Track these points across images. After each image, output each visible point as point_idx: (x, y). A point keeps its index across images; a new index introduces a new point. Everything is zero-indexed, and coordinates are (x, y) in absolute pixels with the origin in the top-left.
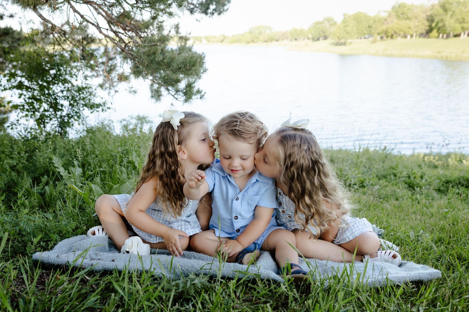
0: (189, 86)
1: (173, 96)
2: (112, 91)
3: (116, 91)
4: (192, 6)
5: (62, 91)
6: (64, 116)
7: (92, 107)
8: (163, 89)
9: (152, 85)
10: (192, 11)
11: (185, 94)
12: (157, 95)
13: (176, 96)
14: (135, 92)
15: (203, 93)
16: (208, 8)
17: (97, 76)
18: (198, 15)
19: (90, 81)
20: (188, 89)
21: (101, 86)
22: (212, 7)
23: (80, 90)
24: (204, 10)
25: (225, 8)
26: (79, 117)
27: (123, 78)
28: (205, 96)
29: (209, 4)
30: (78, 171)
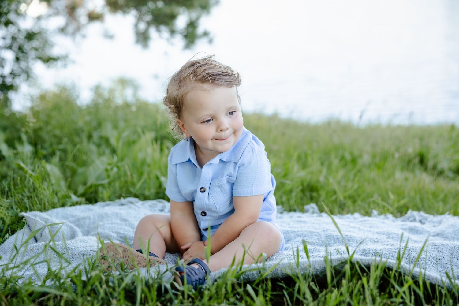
0: (192, 25)
2: (78, 37)
5: (4, 38)
7: (48, 60)
8: (153, 32)
9: (136, 26)
11: (186, 36)
12: (143, 39)
20: (190, 30)
21: (63, 30)
23: (30, 36)
27: (93, 17)
30: (27, 149)
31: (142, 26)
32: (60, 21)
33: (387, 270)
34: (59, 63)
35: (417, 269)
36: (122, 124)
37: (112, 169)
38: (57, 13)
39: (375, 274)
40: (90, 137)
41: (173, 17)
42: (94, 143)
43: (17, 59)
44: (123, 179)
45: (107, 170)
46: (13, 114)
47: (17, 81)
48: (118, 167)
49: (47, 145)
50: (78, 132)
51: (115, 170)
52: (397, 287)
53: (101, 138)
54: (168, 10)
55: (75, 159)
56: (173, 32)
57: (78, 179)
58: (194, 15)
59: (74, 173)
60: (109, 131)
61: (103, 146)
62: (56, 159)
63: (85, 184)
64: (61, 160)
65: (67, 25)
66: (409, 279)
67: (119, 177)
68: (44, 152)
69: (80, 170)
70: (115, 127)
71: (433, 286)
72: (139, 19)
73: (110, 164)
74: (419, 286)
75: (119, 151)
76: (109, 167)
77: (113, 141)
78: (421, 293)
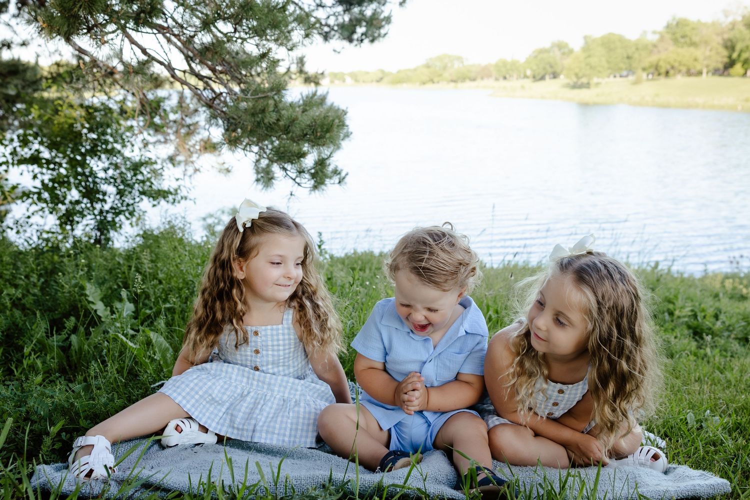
0: (321, 163)
1: (294, 180)
3: (196, 170)
4: (326, 29)
5: (106, 170)
6: (107, 212)
9: (258, 161)
10: (326, 37)
11: (314, 176)
12: (266, 178)
13: (298, 180)
14: (228, 171)
15: (343, 174)
16: (354, 32)
17: (166, 142)
18: (337, 43)
20: (319, 168)
21: (171, 159)
22: (360, 30)
23: (136, 167)
24: (346, 34)
25: (383, 31)
26: (132, 214)
27: (209, 147)
28: (346, 180)
29: (355, 26)
30: (128, 308)
31: (264, 162)
43: (119, 193)
47: (120, 219)
54: (294, 148)
62: (161, 323)
64: (168, 324)
65: (176, 153)
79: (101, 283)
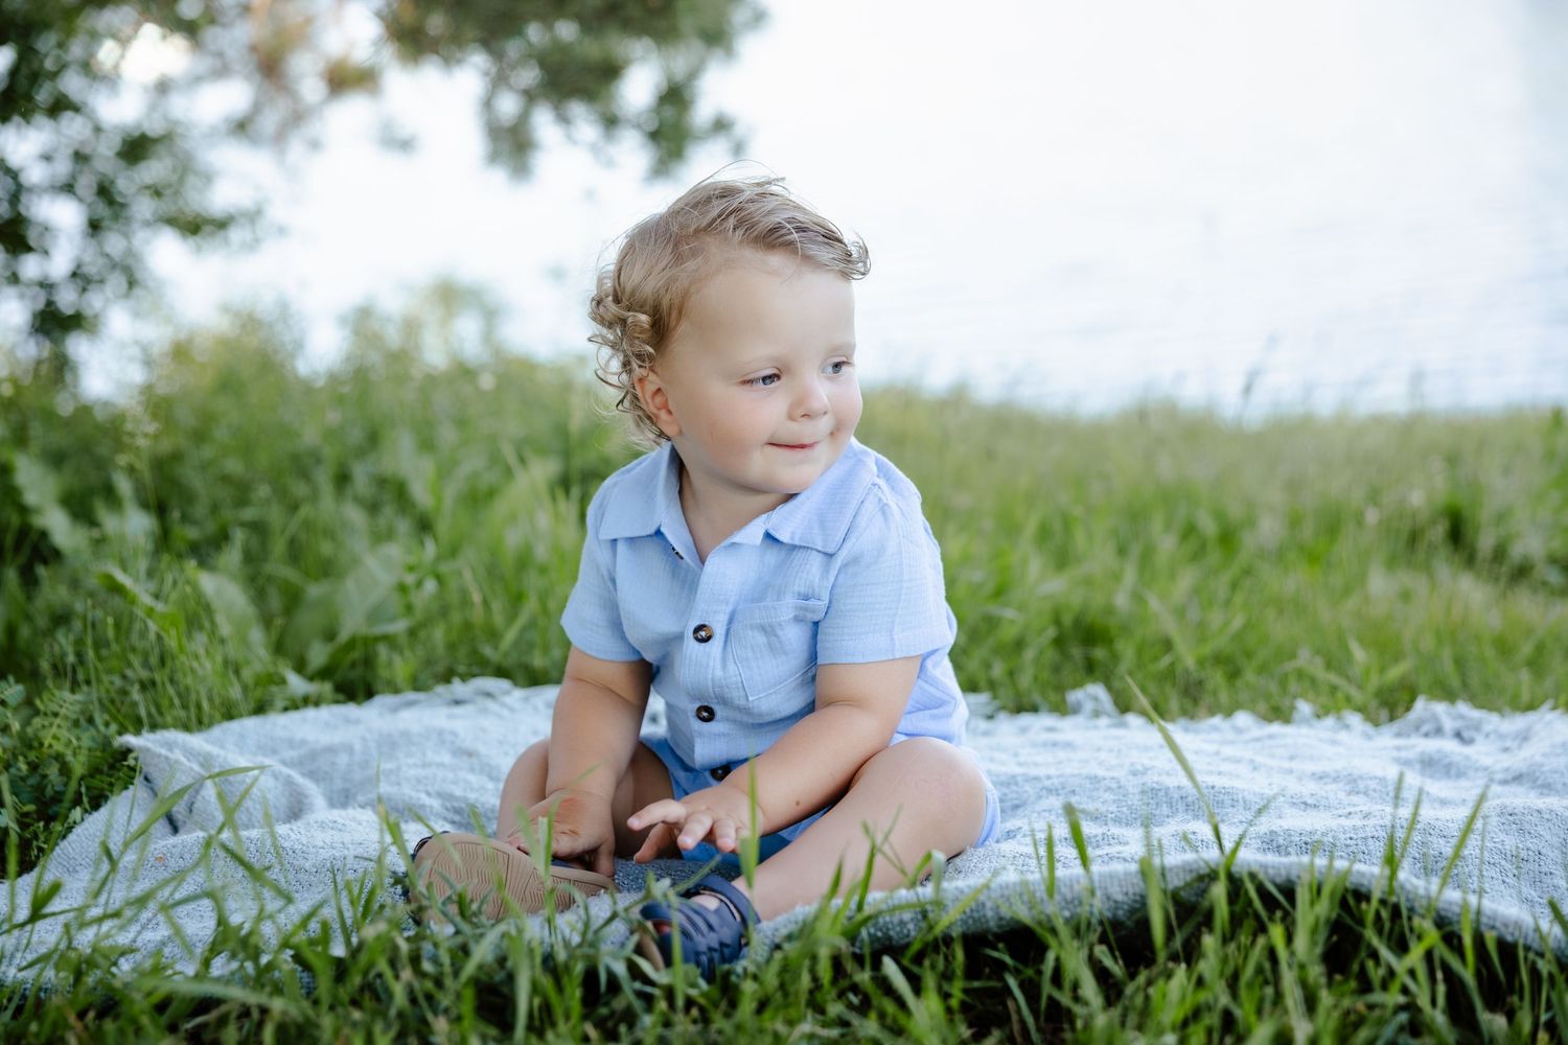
0: (675, 97)
2: (296, 149)
5: (47, 158)
6: (58, 283)
7: (194, 226)
8: (544, 123)
9: (488, 104)
11: (655, 136)
12: (513, 147)
15: (741, 130)
19: (179, 106)
20: (669, 112)
21: (241, 127)
23: (136, 148)
27: (344, 80)
30: (134, 525)
31: (508, 105)
32: (231, 96)
33: (1352, 898)
34: (236, 234)
35: (1452, 895)
36: (447, 435)
37: (419, 584)
38: (222, 71)
39: (1310, 914)
40: (343, 479)
41: (610, 71)
42: (357, 500)
43: (94, 227)
44: (456, 617)
45: (402, 588)
46: (85, 411)
47: (95, 301)
48: (439, 578)
49: (200, 510)
50: (301, 465)
51: (430, 586)
52: (1385, 953)
53: (382, 482)
54: (592, 49)
55: (295, 553)
56: (611, 122)
57: (307, 620)
58: (680, 62)
59: (293, 599)
60: (404, 458)
61: (389, 511)
62: (232, 557)
63: (330, 635)
64: (251, 558)
65: (257, 108)
66: (1426, 925)
67: (444, 612)
68: (192, 533)
69: (314, 591)
70: (427, 445)
71: (1507, 949)
72: (498, 81)
73: (411, 569)
74: (1459, 950)
75: (443, 527)
76: (410, 579)
77: (421, 493)
78: (1468, 975)
79: (56, 459)
